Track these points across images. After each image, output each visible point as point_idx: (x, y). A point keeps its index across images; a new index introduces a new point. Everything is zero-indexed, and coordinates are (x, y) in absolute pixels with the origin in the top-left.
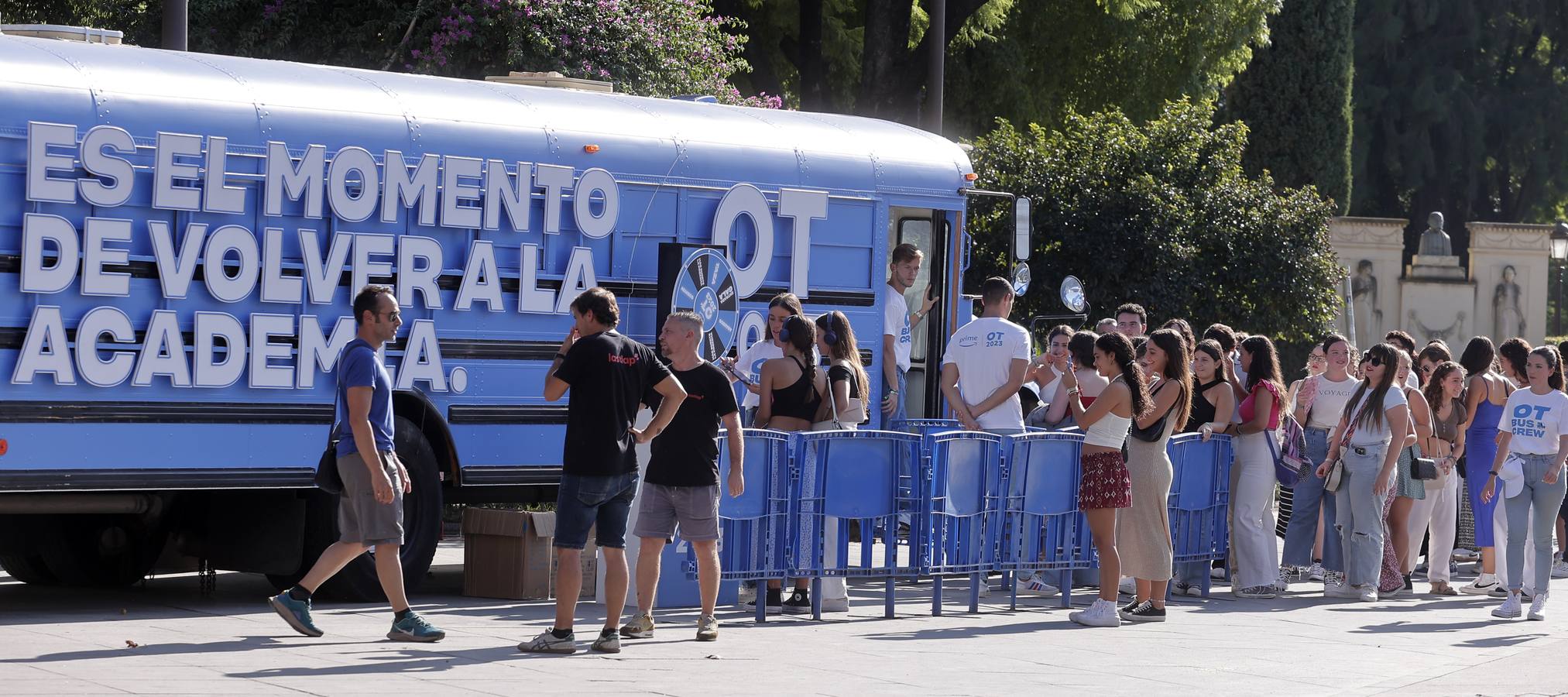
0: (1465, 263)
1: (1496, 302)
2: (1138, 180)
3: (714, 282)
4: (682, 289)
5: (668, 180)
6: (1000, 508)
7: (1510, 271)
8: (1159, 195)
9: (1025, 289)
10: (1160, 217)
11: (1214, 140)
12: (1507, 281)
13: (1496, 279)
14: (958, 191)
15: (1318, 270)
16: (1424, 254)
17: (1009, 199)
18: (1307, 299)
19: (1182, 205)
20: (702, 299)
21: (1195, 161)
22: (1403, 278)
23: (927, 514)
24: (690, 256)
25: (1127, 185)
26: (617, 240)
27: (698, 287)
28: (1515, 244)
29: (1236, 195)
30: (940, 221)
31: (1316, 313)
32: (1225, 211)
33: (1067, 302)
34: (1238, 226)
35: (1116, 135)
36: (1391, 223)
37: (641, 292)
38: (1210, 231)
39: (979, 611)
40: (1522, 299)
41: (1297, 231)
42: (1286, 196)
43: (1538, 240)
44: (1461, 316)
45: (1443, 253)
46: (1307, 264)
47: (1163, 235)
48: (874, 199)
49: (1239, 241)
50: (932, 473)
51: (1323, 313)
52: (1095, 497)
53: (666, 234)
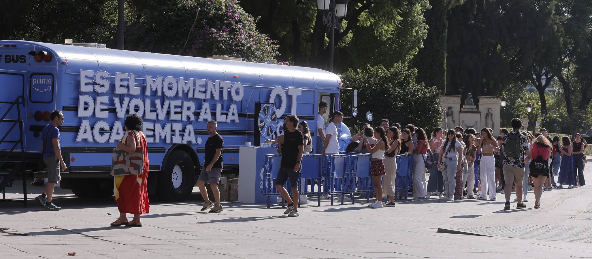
0: (477, 107)
1: (486, 118)
2: (387, 85)
3: (270, 113)
4: (261, 116)
5: (257, 85)
6: (349, 176)
7: (490, 110)
8: (393, 89)
9: (356, 115)
10: (393, 95)
11: (408, 73)
12: (489, 112)
13: (486, 112)
14: (338, 88)
15: (437, 109)
16: (466, 105)
17: (352, 90)
18: (434, 117)
19: (399, 92)
20: (267, 118)
21: (403, 79)
22: (461, 112)
23: (329, 177)
24: (264, 106)
25: (384, 86)
26: (243, 102)
27: (266, 115)
28: (491, 102)
29: (414, 89)
30: (332, 96)
31: (437, 121)
32: (411, 93)
33: (368, 118)
34: (415, 97)
35: (381, 72)
36: (457, 96)
37: (250, 116)
38: (407, 99)
39: (344, 204)
40: (493, 117)
41: (431, 99)
42: (428, 89)
43: (498, 101)
44: (476, 122)
45: (471, 105)
46: (434, 108)
47: (394, 100)
48: (314, 90)
49: (415, 101)
50: (331, 166)
51: (438, 121)
52: (376, 172)
53: (257, 100)
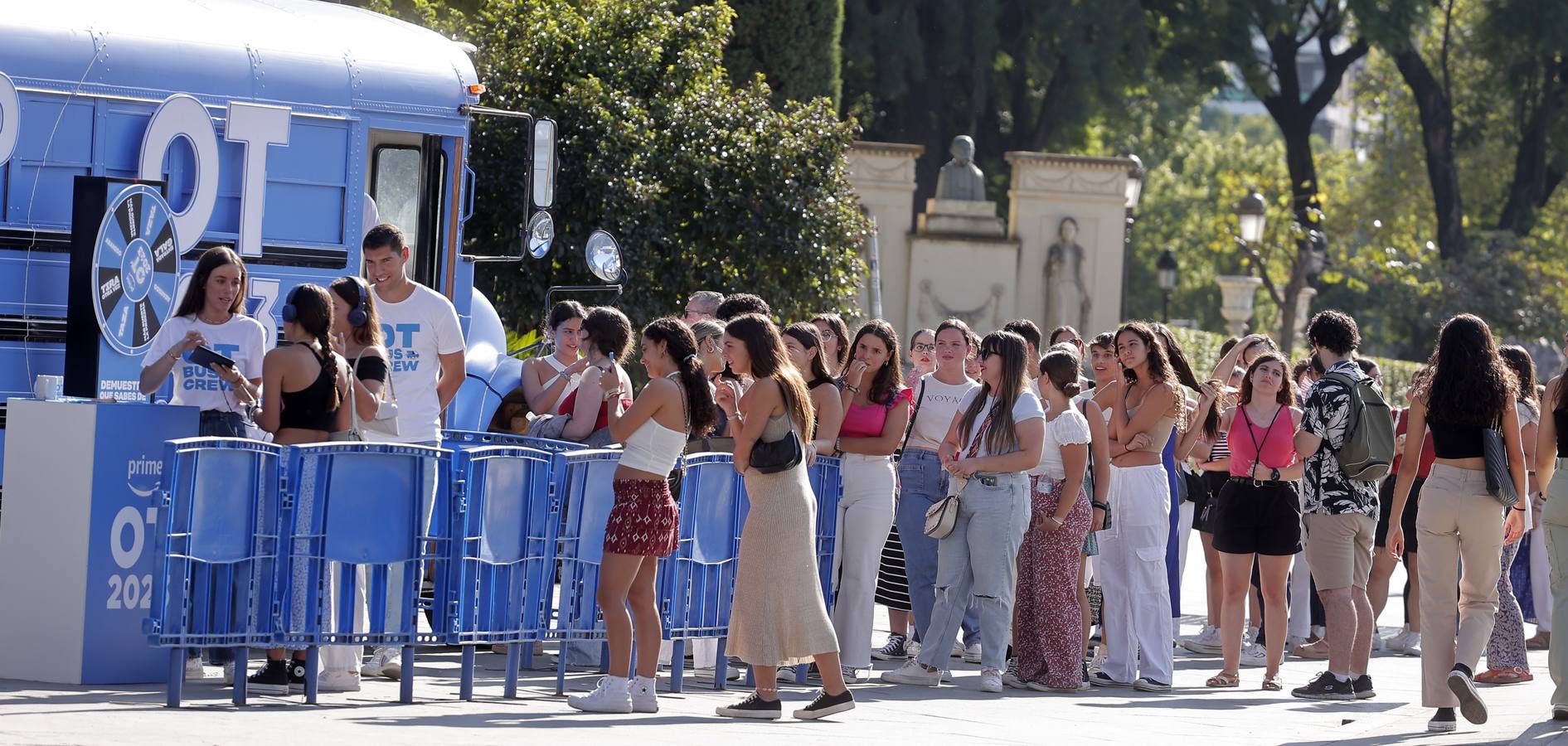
0: (1003, 212)
1: (1048, 270)
2: (579, 86)
3: (148, 233)
4: (107, 243)
5: (83, 88)
6: (546, 553)
7: (1069, 225)
8: (605, 106)
9: (545, 248)
10: (608, 139)
11: (683, 27)
12: (1064, 240)
13: (1049, 237)
14: (460, 109)
15: (833, 222)
16: (945, 197)
18: (818, 263)
19: (640, 122)
20: (132, 255)
21: (658, 58)
22: (914, 233)
23: (458, 559)
24: (118, 194)
25: (562, 92)
26: (15, 171)
27: (128, 239)
28: (1077, 186)
29: (718, 110)
30: (433, 150)
31: (830, 284)
32: (702, 133)
33: (595, 267)
34: (718, 155)
35: (543, 18)
36: (898, 150)
37: (47, 244)
38: (679, 161)
39: (517, 696)
40: (1086, 267)
41: (803, 164)
42: (788, 113)
43: (1111, 181)
44: (997, 291)
45: (972, 197)
46: (820, 212)
47: (613, 166)
48: (350, 118)
49: (716, 174)
50: (464, 504)
51: (839, 285)
52: (619, 537)
53: (79, 163)
